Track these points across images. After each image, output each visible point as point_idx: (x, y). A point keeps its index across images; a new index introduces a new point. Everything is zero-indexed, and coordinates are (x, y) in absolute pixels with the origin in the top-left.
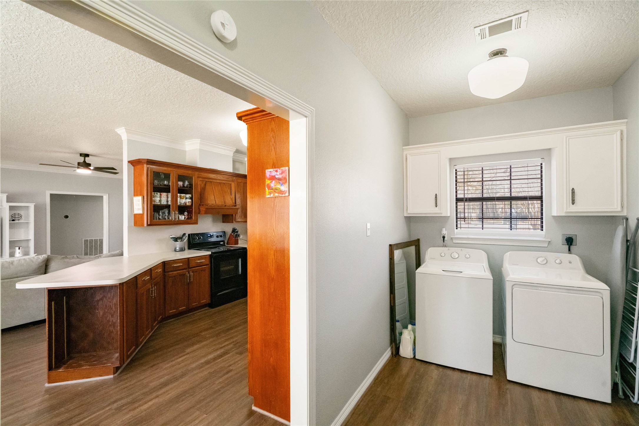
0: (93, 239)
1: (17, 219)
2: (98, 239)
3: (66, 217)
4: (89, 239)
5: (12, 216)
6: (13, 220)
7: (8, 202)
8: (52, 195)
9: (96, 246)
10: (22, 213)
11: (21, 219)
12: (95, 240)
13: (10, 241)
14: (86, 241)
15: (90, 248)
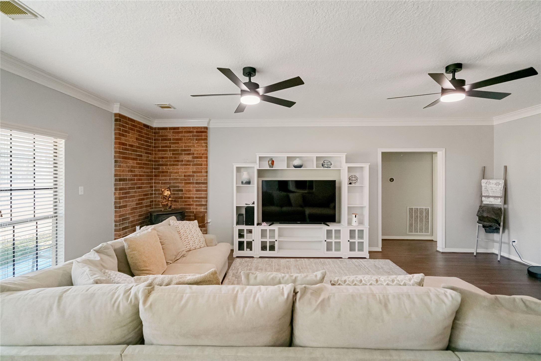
0: (419, 208)
1: (353, 182)
2: (424, 208)
3: (392, 180)
4: (414, 207)
5: (350, 178)
6: (350, 184)
7: (347, 162)
8: (383, 153)
9: (421, 217)
10: (357, 175)
11: (357, 182)
12: (420, 209)
13: (348, 207)
14: (411, 209)
15: (415, 219)
